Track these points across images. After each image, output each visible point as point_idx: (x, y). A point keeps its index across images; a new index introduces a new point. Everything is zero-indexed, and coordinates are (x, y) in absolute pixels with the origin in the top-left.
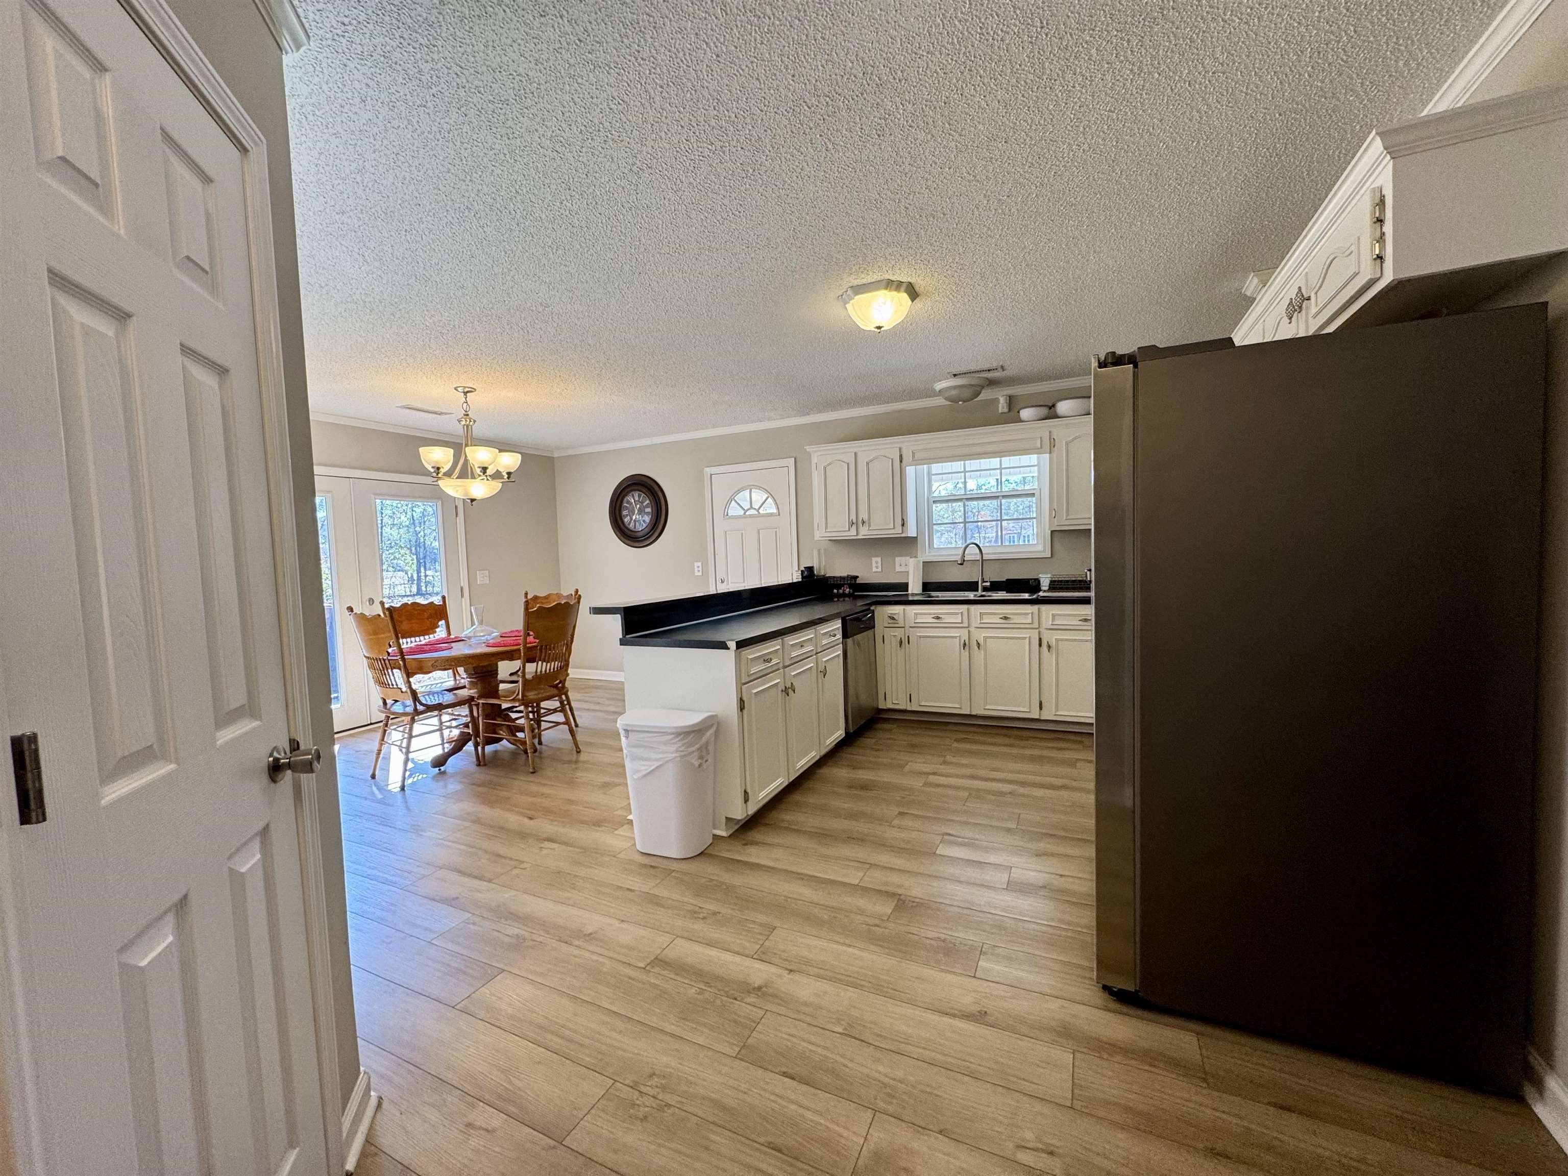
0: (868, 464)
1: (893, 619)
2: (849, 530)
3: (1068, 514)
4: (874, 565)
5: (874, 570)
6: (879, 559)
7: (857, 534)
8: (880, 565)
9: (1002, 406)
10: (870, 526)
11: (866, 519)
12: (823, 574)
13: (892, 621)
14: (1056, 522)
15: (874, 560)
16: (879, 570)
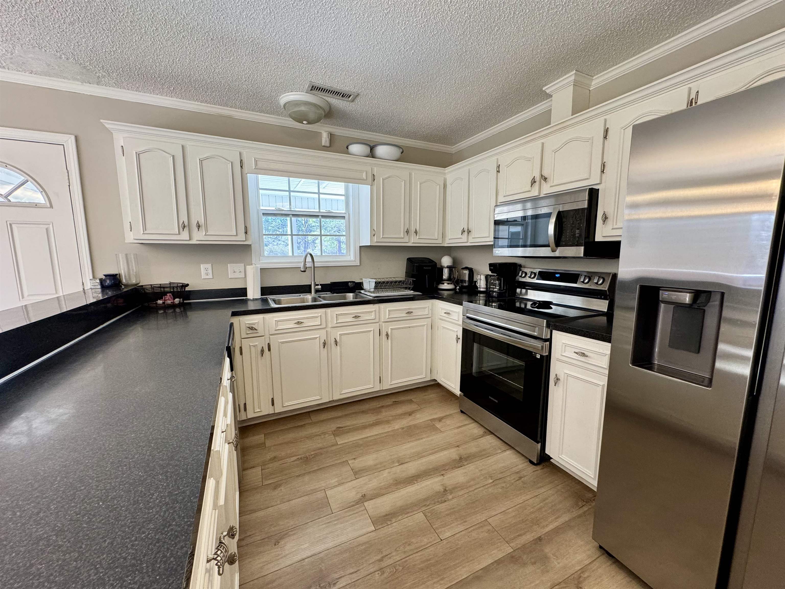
0: (201, 161)
1: (252, 328)
2: (179, 234)
3: (383, 235)
4: (203, 271)
5: (204, 276)
6: (209, 266)
7: (190, 239)
8: (210, 271)
9: (325, 140)
10: (206, 230)
11: (202, 222)
12: (134, 282)
13: (251, 331)
14: (375, 239)
15: (203, 266)
16: (210, 276)
